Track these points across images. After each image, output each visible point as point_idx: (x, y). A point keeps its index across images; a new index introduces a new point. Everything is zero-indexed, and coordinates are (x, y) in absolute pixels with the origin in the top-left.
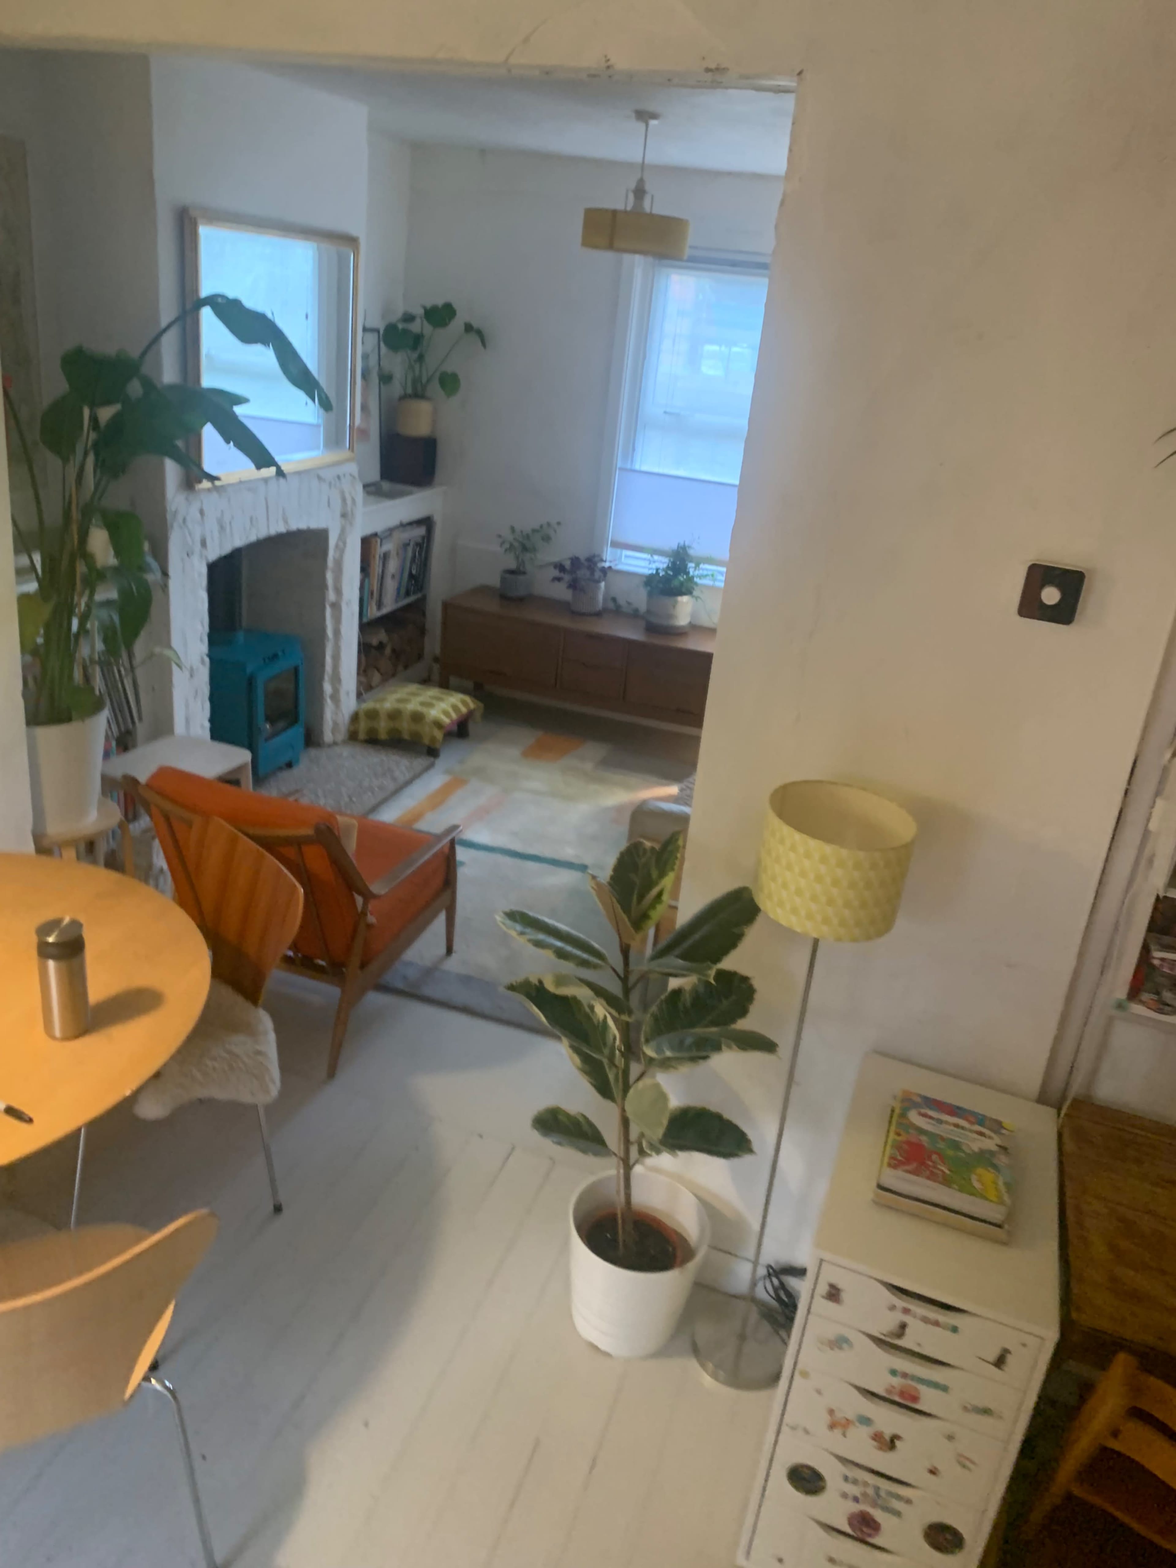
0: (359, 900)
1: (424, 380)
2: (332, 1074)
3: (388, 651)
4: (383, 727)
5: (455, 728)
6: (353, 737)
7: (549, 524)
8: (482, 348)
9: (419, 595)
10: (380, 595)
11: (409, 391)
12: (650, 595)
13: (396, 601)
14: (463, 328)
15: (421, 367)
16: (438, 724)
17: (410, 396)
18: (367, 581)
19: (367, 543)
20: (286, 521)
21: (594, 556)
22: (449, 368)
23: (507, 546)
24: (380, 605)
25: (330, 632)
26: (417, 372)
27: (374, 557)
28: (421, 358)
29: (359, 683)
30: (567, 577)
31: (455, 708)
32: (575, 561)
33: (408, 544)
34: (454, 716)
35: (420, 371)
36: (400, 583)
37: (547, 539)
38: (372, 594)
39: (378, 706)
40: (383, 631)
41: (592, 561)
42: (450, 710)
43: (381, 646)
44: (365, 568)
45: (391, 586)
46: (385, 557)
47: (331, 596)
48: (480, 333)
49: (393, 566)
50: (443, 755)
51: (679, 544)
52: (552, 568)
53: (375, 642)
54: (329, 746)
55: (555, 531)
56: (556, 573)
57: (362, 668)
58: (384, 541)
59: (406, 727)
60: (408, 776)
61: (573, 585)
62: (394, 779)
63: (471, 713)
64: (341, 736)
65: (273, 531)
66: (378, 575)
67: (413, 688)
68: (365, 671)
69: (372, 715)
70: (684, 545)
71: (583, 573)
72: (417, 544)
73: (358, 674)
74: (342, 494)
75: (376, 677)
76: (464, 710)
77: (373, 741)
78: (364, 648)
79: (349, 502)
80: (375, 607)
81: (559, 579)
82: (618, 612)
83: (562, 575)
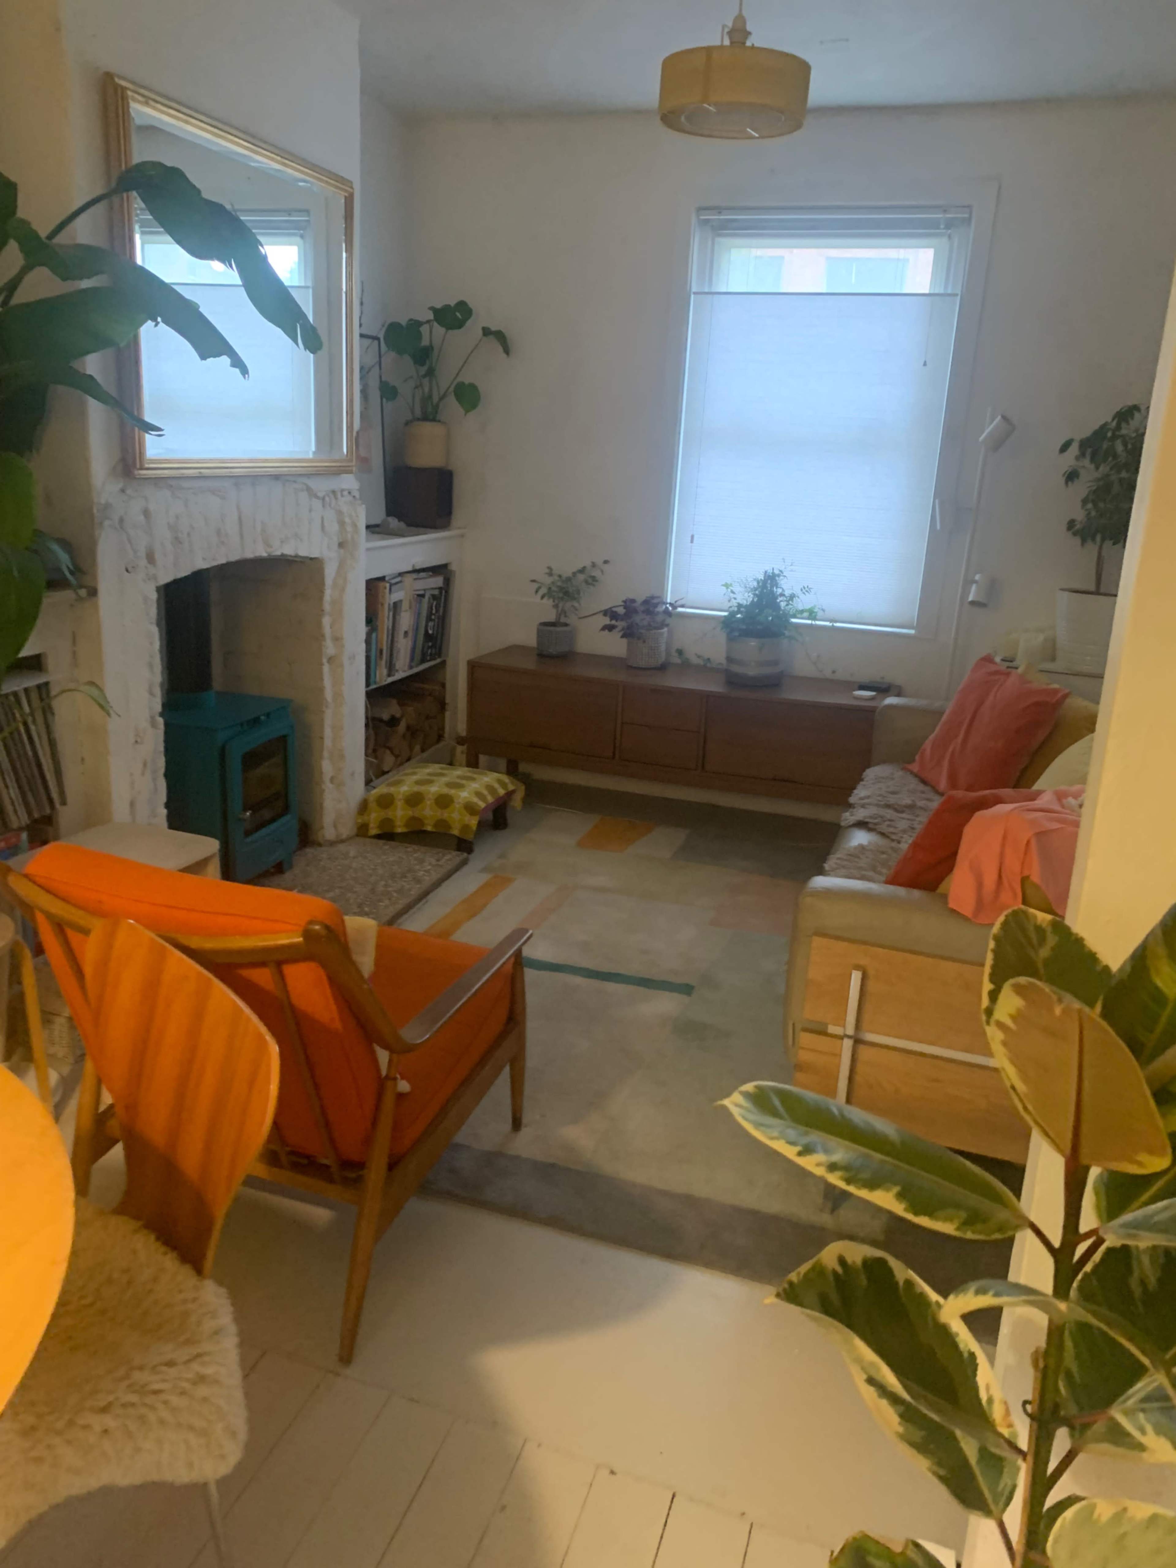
0: (383, 1056)
1: (436, 399)
2: (346, 1357)
3: (402, 727)
4: (400, 816)
5: (490, 816)
6: (362, 831)
7: (594, 565)
8: (505, 355)
9: (438, 661)
10: (391, 655)
11: (418, 412)
12: (731, 639)
13: (411, 667)
14: (480, 332)
15: (430, 382)
16: (470, 808)
17: (418, 419)
18: (374, 635)
19: (373, 586)
20: (267, 544)
21: (653, 598)
22: (467, 378)
23: (544, 590)
24: (391, 669)
25: (328, 694)
26: (427, 390)
27: (382, 605)
28: (430, 373)
29: (368, 765)
30: (621, 624)
31: (491, 789)
32: (629, 605)
33: (423, 596)
34: (490, 799)
35: (431, 390)
36: (415, 642)
37: (592, 581)
38: (381, 651)
39: (392, 790)
40: (394, 701)
41: (651, 604)
42: (485, 792)
43: (393, 722)
44: (371, 620)
45: (404, 646)
46: (396, 606)
47: (330, 648)
48: (500, 337)
49: (406, 620)
50: (477, 850)
51: (766, 572)
52: (601, 616)
53: (386, 716)
54: (332, 843)
55: (602, 571)
56: (607, 621)
57: (371, 746)
58: (393, 588)
59: (429, 814)
60: (435, 876)
61: (629, 634)
62: (418, 881)
63: (510, 794)
64: (347, 829)
65: (249, 555)
66: (388, 628)
67: (435, 768)
68: (374, 751)
69: (386, 802)
70: (773, 573)
71: (640, 619)
72: (434, 597)
73: (366, 755)
74: (340, 513)
75: (389, 760)
76: (502, 792)
77: (387, 836)
78: (373, 723)
79: (349, 529)
80: (385, 672)
81: (610, 628)
82: (686, 666)
83: (613, 622)
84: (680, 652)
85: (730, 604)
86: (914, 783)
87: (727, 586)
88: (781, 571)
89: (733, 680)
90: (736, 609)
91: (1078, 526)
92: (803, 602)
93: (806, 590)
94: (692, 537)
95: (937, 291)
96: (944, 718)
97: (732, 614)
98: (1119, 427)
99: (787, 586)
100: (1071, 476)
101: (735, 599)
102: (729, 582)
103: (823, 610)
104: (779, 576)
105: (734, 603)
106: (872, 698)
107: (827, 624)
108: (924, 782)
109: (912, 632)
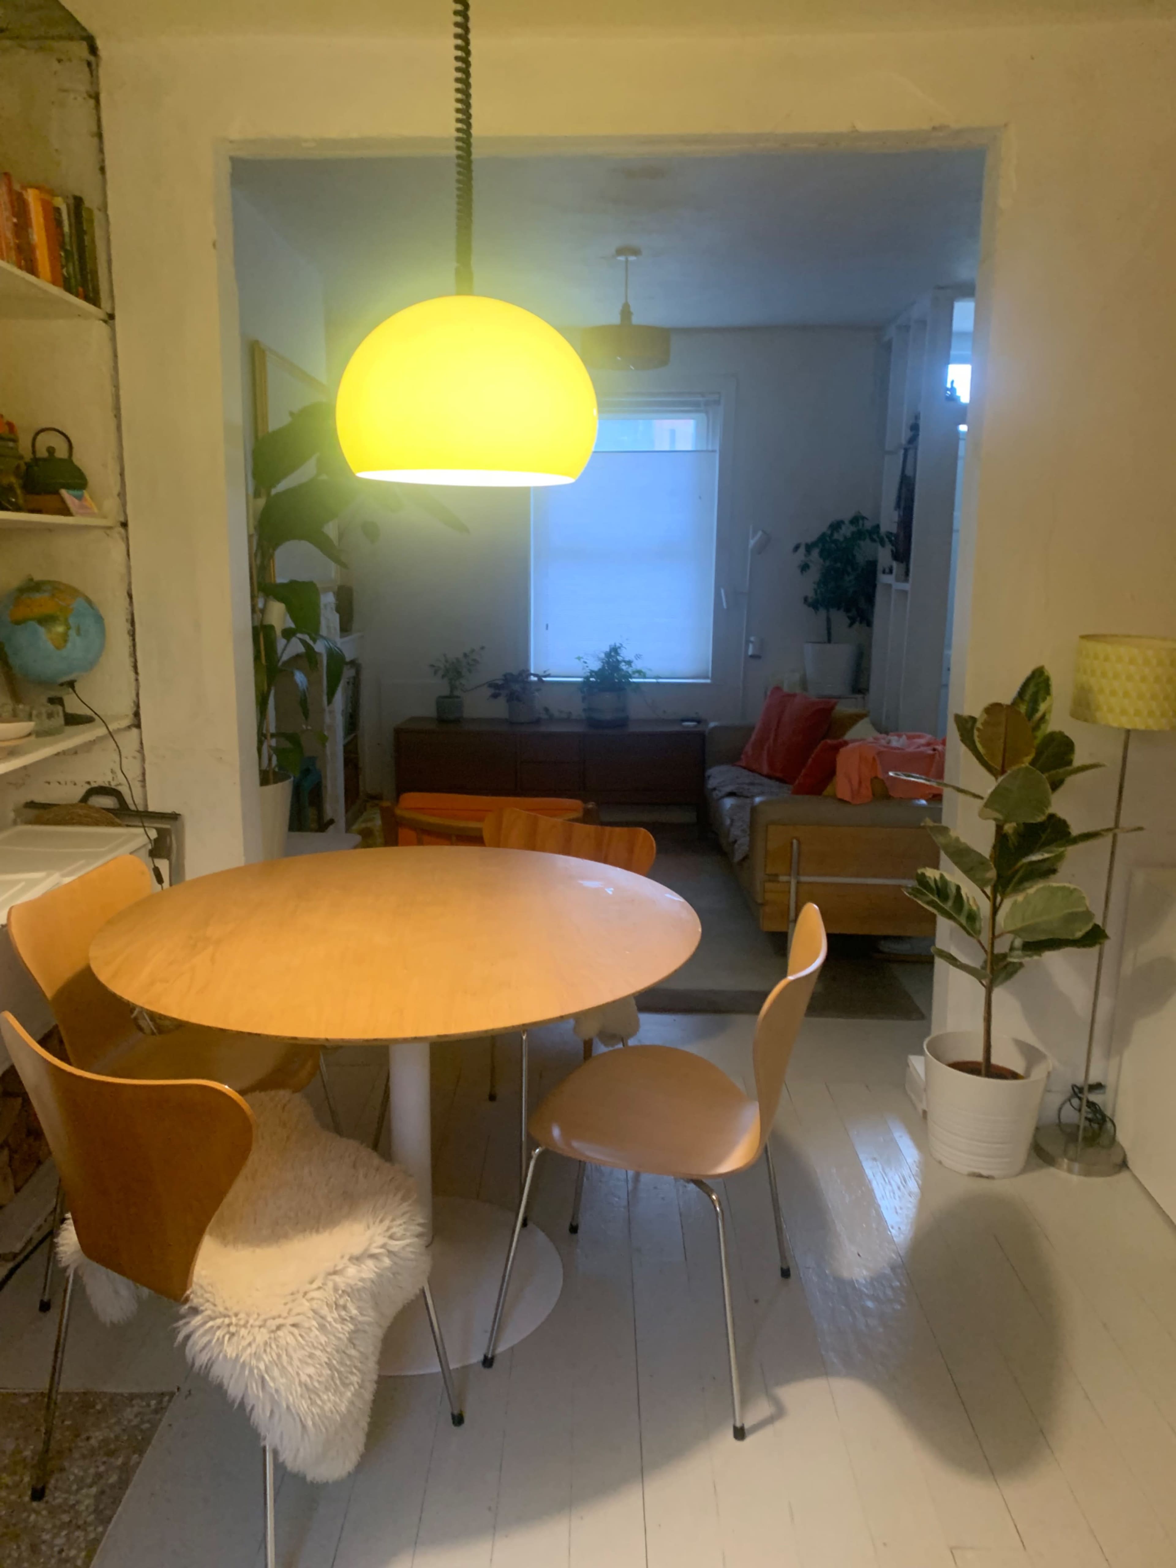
7: (473, 651)
9: (354, 734)
12: (588, 696)
21: (522, 672)
23: (441, 673)
25: (328, 754)
30: (503, 693)
32: (506, 677)
33: (349, 683)
36: (346, 720)
37: (474, 663)
41: (521, 677)
47: (327, 719)
51: (610, 646)
52: (486, 688)
55: (481, 655)
56: (492, 691)
61: (509, 699)
70: (616, 646)
71: (516, 688)
72: (353, 684)
73: (344, 801)
81: (495, 696)
82: (551, 719)
83: (497, 691)
84: (547, 710)
85: (584, 671)
86: (746, 772)
87: (579, 658)
88: (621, 644)
89: (594, 723)
90: (589, 674)
91: (810, 600)
92: (638, 665)
93: (638, 657)
94: (547, 626)
95: (699, 449)
96: (756, 730)
97: (587, 678)
98: (832, 534)
99: (626, 654)
100: (804, 568)
101: (587, 667)
102: (581, 656)
103: (650, 670)
104: (619, 648)
105: (587, 670)
106: (695, 727)
107: (654, 680)
108: (752, 771)
109: (708, 681)
